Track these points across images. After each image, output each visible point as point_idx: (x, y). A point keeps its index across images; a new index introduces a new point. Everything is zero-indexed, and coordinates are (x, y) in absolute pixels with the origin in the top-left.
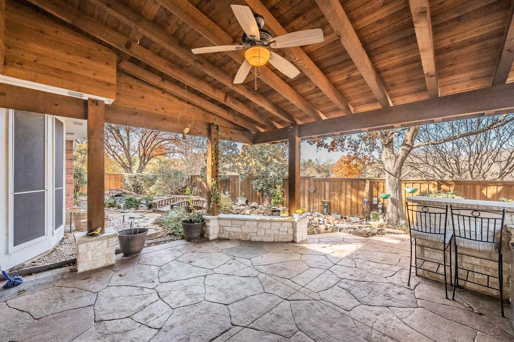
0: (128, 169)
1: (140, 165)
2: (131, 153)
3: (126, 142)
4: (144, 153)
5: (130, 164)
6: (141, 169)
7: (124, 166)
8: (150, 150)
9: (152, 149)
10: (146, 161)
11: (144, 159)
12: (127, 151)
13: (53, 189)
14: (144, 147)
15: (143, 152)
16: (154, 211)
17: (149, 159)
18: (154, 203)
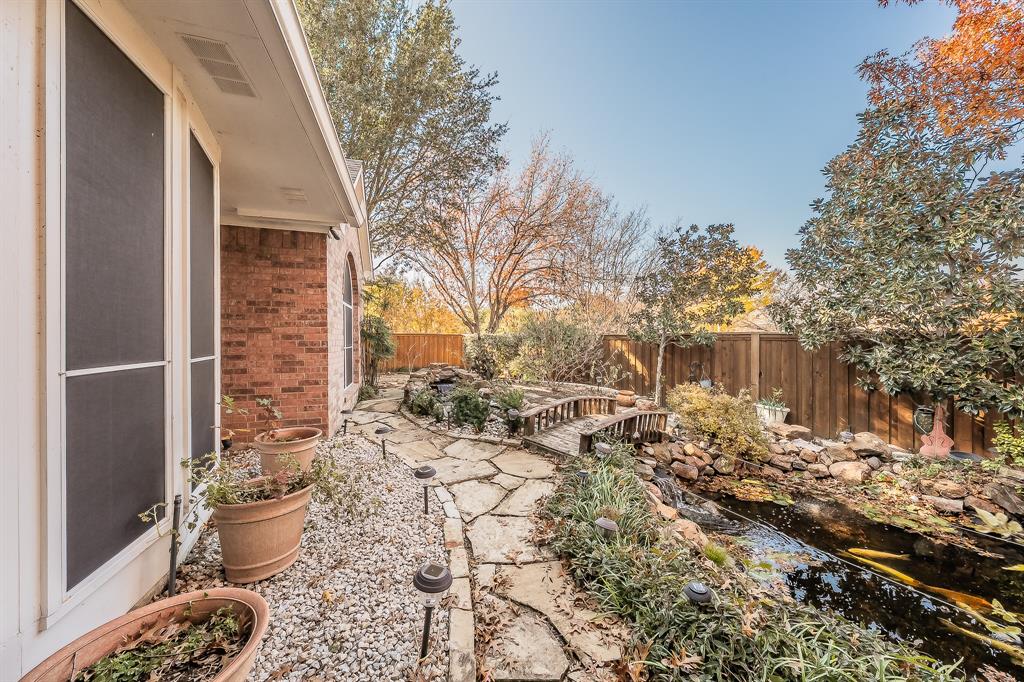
0: (474, 326)
1: (492, 320)
2: (478, 300)
3: (470, 282)
4: (498, 297)
5: (476, 317)
6: (493, 327)
7: (467, 323)
8: (506, 291)
9: (510, 290)
10: (501, 311)
11: (498, 309)
12: (471, 294)
13: (185, 361)
14: (497, 286)
15: (495, 297)
16: (527, 445)
17: (505, 308)
18: (527, 419)
